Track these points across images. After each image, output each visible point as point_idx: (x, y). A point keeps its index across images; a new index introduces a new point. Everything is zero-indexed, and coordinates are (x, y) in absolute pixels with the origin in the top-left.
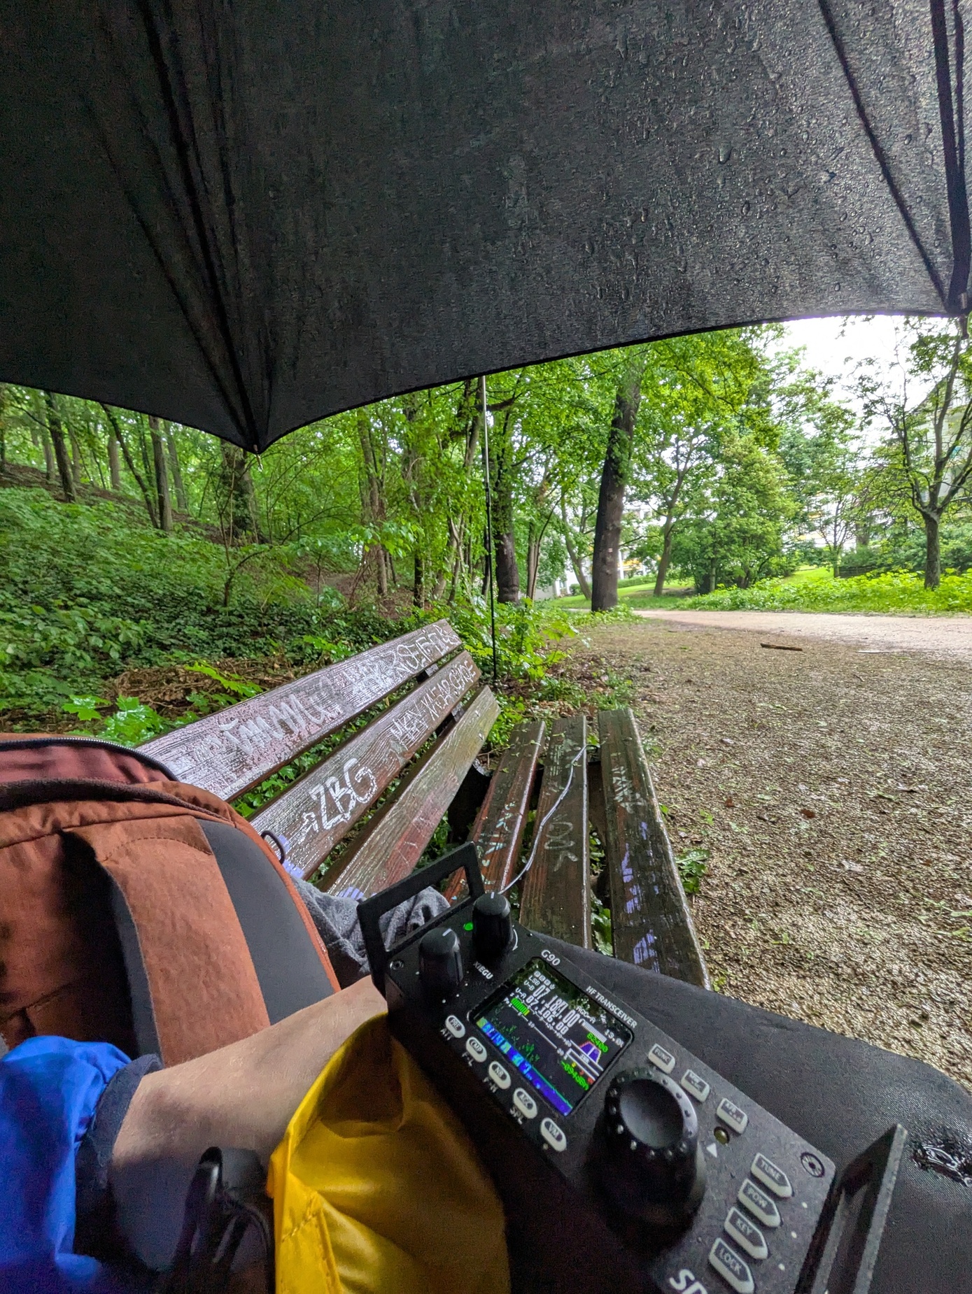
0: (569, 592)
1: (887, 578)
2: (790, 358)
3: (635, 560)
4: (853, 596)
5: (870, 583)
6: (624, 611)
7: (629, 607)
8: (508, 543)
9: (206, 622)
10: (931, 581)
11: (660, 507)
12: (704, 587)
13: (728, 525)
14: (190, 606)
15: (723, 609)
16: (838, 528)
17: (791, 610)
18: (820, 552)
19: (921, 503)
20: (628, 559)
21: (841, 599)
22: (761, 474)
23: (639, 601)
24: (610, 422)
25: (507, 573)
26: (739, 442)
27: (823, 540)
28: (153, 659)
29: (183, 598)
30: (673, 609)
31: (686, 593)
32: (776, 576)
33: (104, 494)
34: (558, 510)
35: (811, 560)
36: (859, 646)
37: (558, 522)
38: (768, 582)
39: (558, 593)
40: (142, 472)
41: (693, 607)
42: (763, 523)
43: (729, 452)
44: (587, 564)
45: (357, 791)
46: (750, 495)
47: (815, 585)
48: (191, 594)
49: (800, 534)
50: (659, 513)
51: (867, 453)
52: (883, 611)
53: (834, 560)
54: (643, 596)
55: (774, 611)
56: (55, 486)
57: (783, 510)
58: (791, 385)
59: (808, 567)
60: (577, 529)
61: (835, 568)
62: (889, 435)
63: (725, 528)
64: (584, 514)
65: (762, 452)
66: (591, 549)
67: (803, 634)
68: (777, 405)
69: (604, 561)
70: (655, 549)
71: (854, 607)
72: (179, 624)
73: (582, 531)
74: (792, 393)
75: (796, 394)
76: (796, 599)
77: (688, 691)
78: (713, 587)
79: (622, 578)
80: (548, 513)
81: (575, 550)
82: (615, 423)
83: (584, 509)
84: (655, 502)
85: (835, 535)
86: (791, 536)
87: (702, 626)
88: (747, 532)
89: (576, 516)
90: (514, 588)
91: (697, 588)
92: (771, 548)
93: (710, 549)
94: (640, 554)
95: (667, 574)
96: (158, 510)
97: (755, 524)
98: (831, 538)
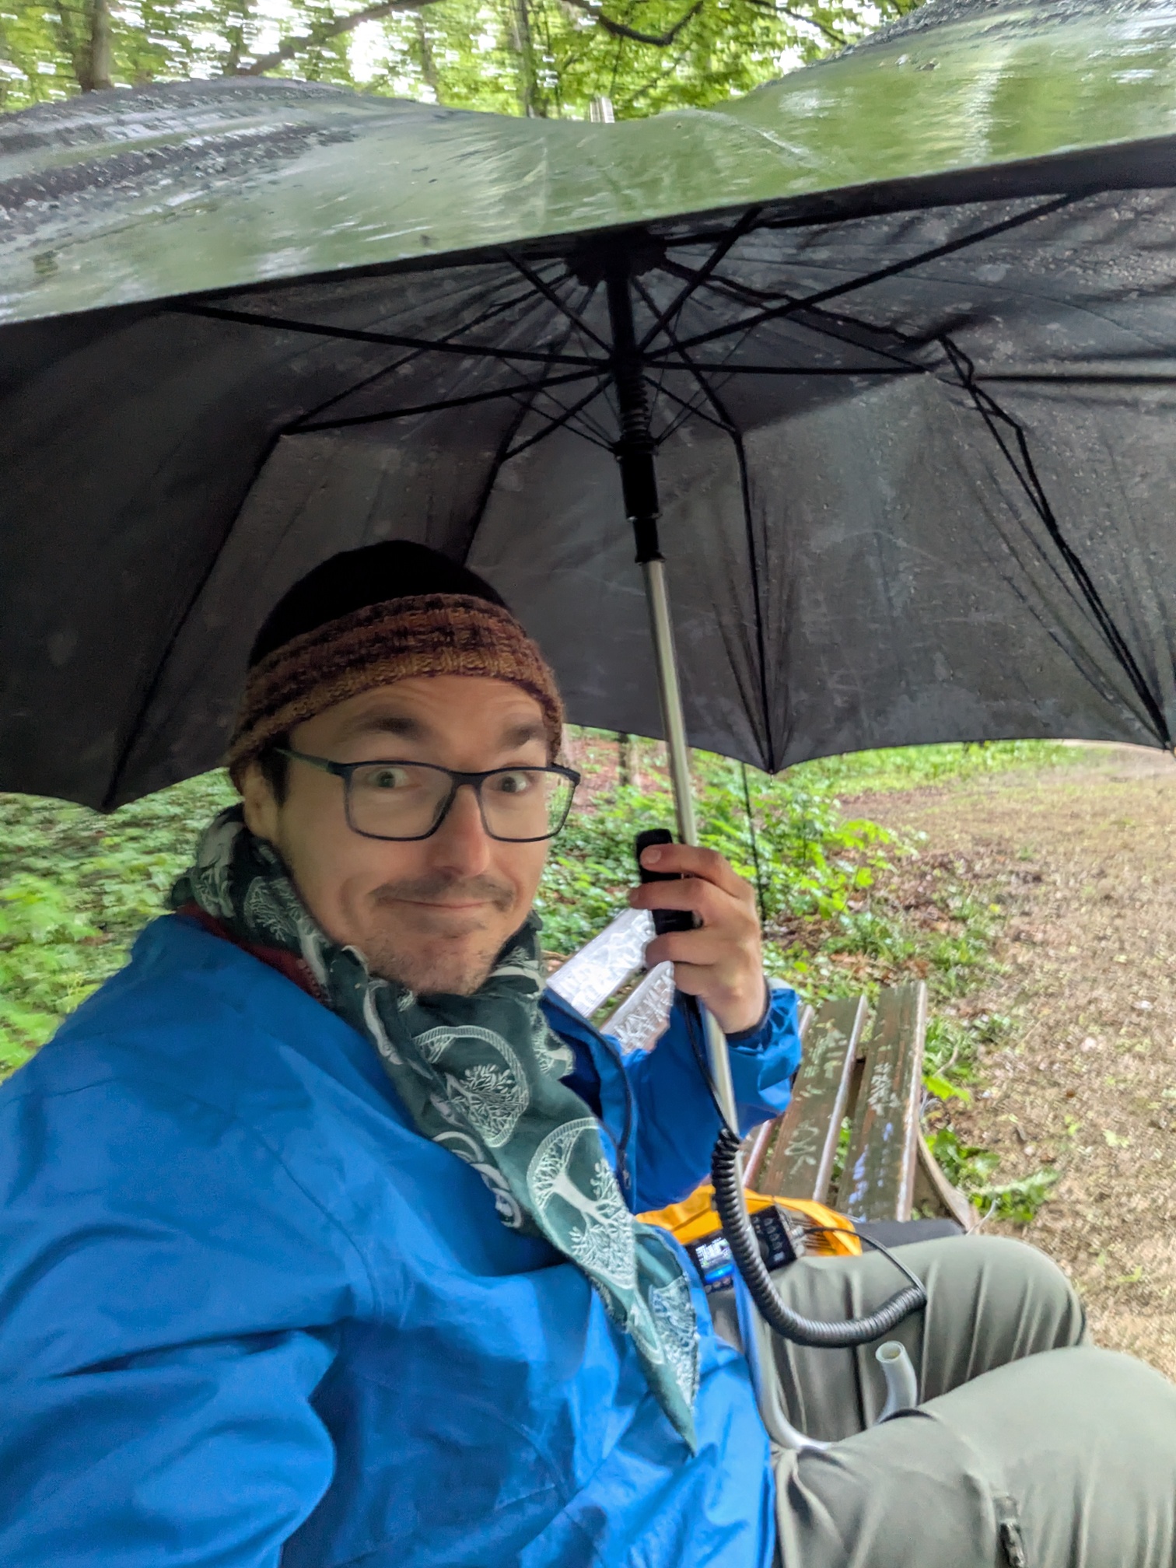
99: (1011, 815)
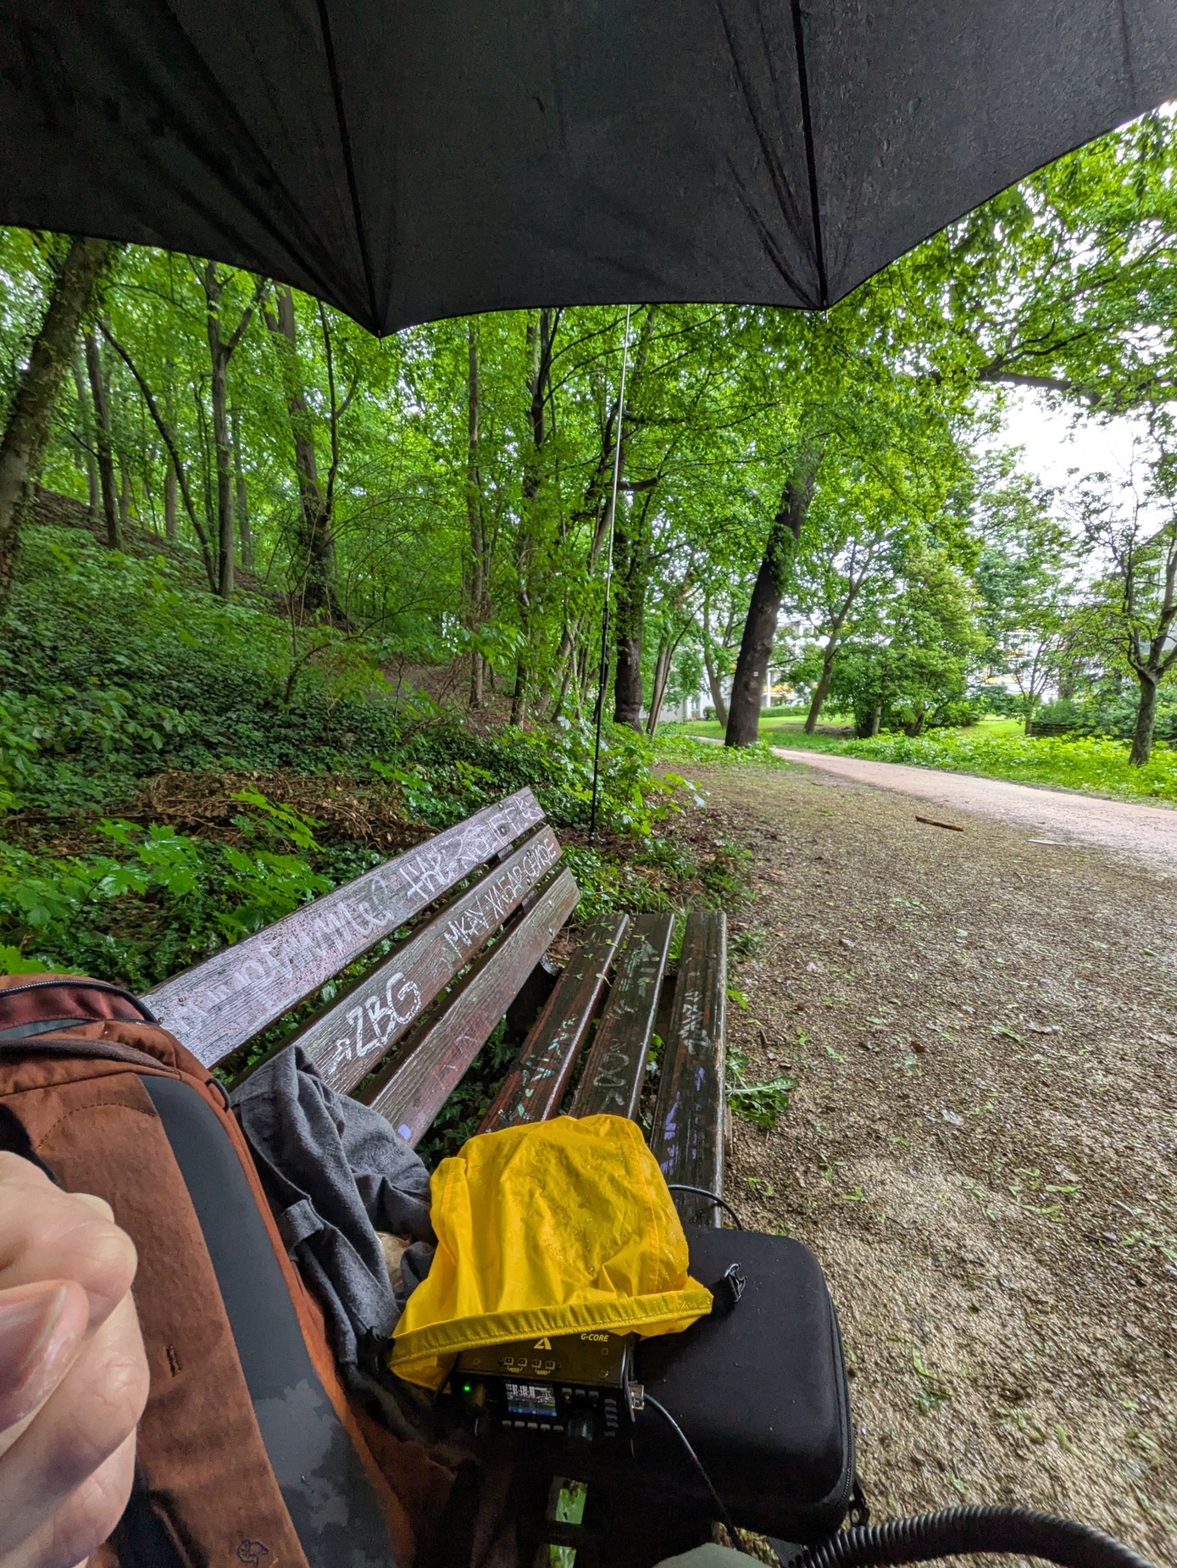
0: (702, 716)
1: (1088, 743)
2: (1003, 459)
3: (786, 686)
4: (1041, 763)
5: (1066, 747)
6: (764, 748)
7: (771, 744)
8: (634, 651)
9: (263, 719)
10: (1139, 756)
11: (824, 624)
12: (864, 729)
13: (904, 656)
14: (245, 696)
15: (884, 760)
16: (1037, 674)
17: (964, 772)
18: (1011, 700)
19: (1138, 659)
20: (777, 683)
21: (1027, 764)
22: (950, 597)
23: (783, 737)
24: (773, 517)
25: (628, 688)
26: (928, 555)
27: (1017, 686)
28: (196, 759)
29: (238, 686)
30: (823, 752)
31: (844, 734)
32: (953, 725)
33: (155, 539)
34: (699, 616)
35: (998, 708)
36: (1034, 831)
37: (698, 631)
38: (942, 732)
39: (689, 715)
40: (201, 517)
41: (848, 752)
42: (946, 658)
43: (915, 567)
44: (727, 683)
45: (397, 1011)
46: (933, 622)
47: (1000, 741)
48: (247, 682)
49: (990, 677)
50: (821, 631)
51: (1084, 585)
52: (1072, 787)
53: (1027, 712)
54: (791, 730)
55: (944, 770)
56: (98, 525)
57: (973, 644)
58: (1001, 492)
59: (993, 717)
60: (720, 640)
61: (1028, 722)
62: (1113, 568)
63: (898, 660)
64: (731, 621)
65: (955, 572)
66: (734, 666)
67: (970, 807)
68: (980, 515)
69: (747, 686)
70: (810, 674)
71: (1040, 777)
72: (230, 718)
73: (725, 644)
74: (1001, 502)
75: (1005, 504)
76: (972, 758)
77: (816, 871)
78: (877, 728)
79: (768, 705)
80: (687, 618)
81: (715, 665)
82: (779, 518)
83: (731, 617)
84: (817, 618)
85: (1033, 682)
86: (979, 678)
87: (854, 781)
88: (924, 667)
89: (721, 625)
90: (636, 706)
91: (857, 727)
92: (953, 690)
93: (877, 683)
94: (794, 678)
95: (822, 707)
96: (218, 567)
97: (936, 658)
98: (1026, 684)
99: (755, 793)
